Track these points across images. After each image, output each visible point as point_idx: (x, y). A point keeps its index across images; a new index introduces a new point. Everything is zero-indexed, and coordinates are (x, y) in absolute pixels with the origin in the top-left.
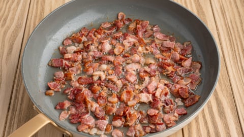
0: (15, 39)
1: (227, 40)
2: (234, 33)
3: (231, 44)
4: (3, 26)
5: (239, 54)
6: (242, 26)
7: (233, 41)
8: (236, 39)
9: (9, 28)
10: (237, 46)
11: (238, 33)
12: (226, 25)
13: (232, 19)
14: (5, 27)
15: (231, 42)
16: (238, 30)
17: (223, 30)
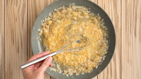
0: (24, 14)
1: (125, 18)
2: (129, 13)
3: (126, 21)
4: (16, 5)
5: (128, 27)
6: (134, 9)
7: (127, 18)
8: (129, 17)
9: (19, 7)
10: (129, 22)
11: (131, 13)
12: (126, 8)
13: (130, 3)
14: (18, 6)
15: (126, 19)
16: (131, 12)
17: (124, 11)
